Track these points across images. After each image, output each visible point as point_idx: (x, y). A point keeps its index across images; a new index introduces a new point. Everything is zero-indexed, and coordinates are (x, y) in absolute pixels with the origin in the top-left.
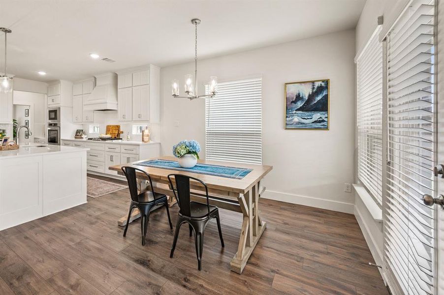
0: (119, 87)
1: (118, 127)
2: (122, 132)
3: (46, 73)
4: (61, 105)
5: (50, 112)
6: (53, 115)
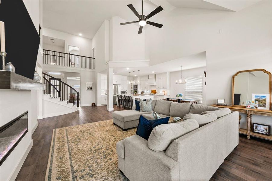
2: (157, 92)
4: (138, 84)
5: (134, 86)
6: (135, 87)
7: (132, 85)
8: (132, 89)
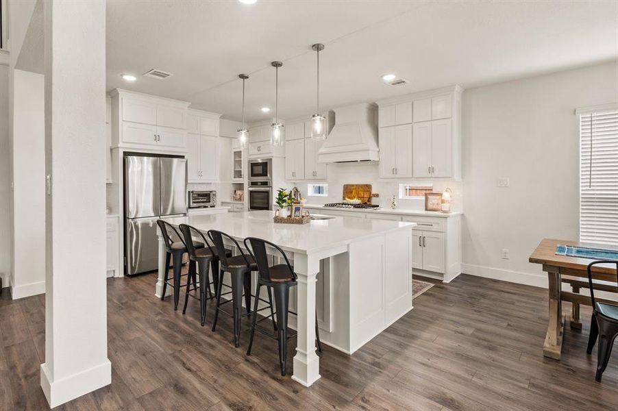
0: (381, 124)
1: (367, 187)
2: (377, 196)
3: (270, 108)
4: (274, 154)
5: (253, 165)
6: (259, 170)
7: (238, 163)
8: (239, 180)
